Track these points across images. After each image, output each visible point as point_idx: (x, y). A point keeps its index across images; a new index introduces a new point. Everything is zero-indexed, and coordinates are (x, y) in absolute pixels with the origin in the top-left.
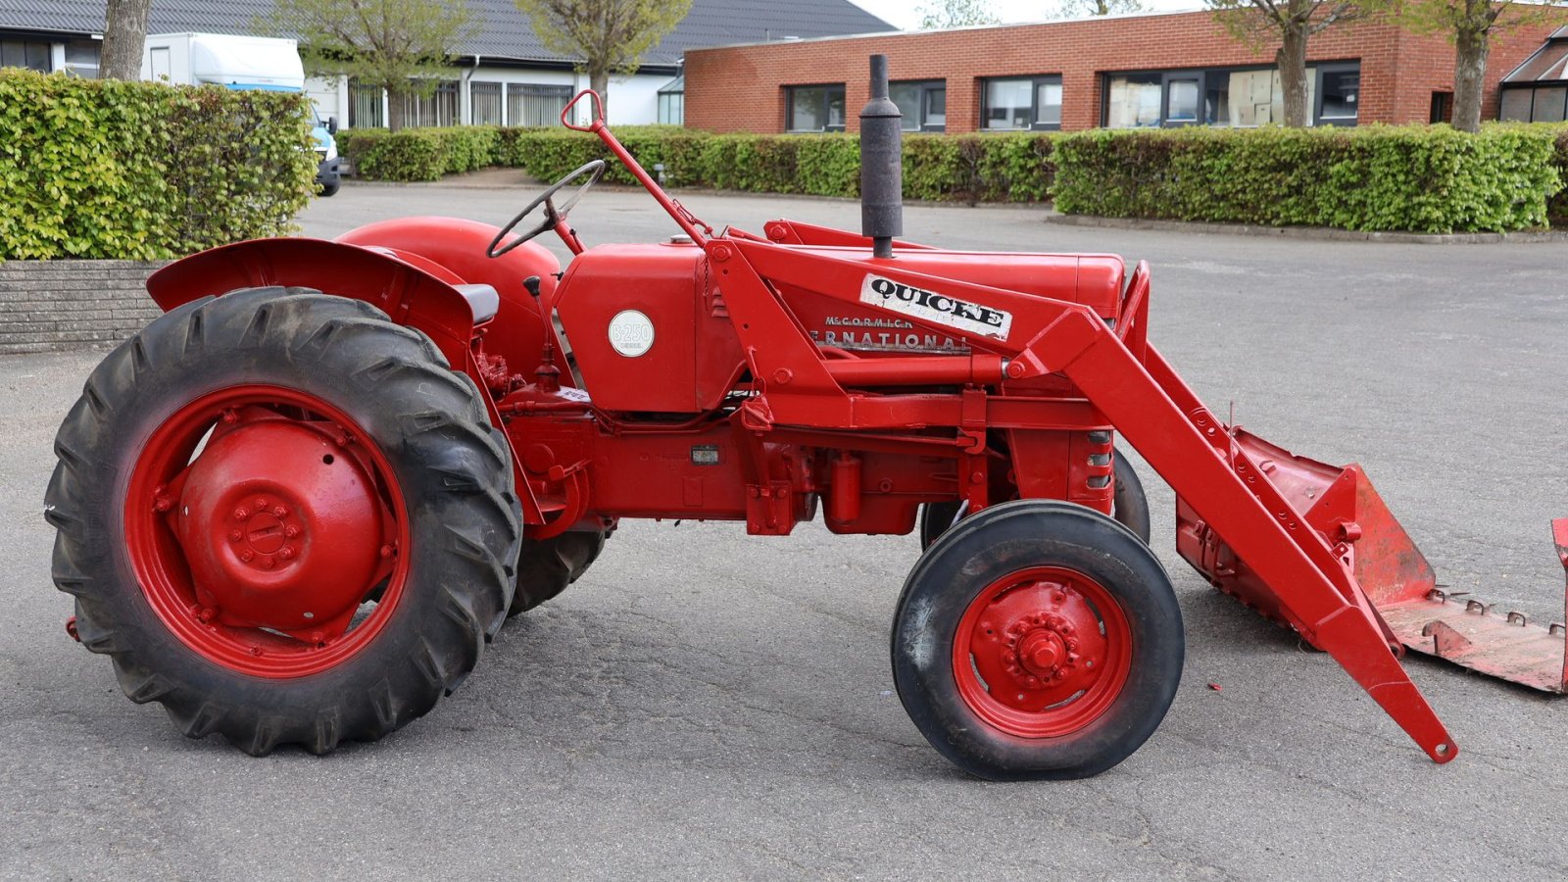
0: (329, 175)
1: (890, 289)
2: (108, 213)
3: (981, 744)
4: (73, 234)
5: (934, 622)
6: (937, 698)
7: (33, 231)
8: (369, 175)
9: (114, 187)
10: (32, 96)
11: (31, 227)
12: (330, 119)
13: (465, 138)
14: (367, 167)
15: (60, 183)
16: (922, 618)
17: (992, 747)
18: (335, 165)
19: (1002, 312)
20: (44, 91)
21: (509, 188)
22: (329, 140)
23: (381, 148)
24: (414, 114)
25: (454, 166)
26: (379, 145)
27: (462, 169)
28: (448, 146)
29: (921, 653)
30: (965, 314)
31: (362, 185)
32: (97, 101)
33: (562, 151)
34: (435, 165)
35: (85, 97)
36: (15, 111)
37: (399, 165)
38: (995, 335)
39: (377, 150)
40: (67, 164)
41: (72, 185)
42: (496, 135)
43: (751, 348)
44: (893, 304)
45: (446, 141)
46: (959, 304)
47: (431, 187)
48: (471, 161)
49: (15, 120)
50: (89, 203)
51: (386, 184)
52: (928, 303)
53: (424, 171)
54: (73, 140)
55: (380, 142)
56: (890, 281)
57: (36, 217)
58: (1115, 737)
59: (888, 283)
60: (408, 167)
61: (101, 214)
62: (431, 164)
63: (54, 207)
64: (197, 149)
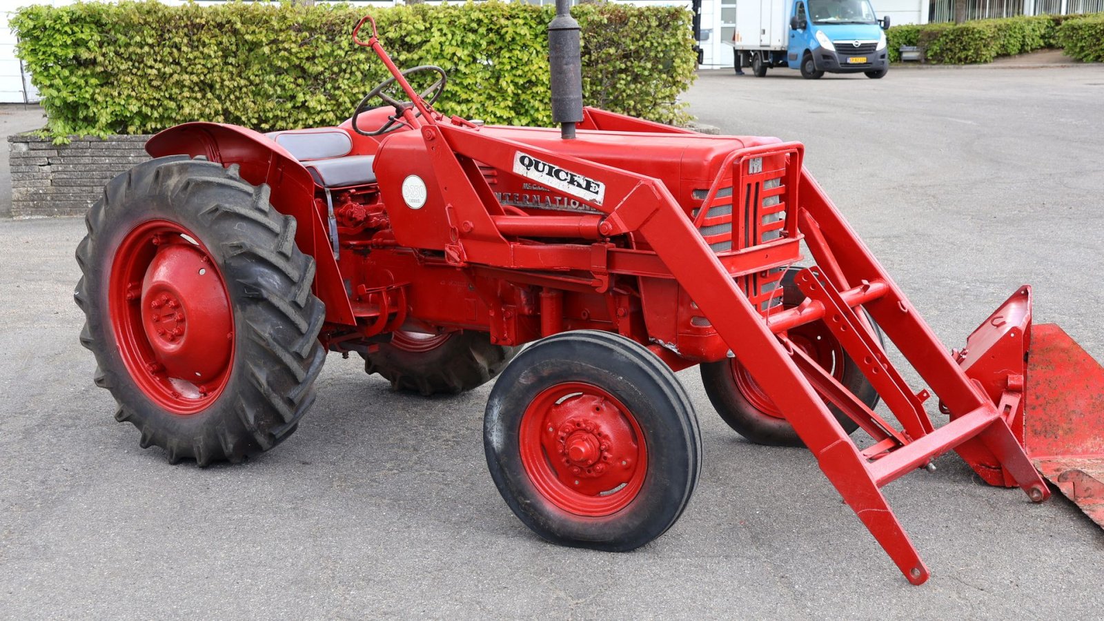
0: (879, 62)
1: (530, 164)
2: (541, 98)
3: (541, 514)
4: (518, 113)
5: (504, 417)
6: (508, 475)
7: (492, 112)
8: (933, 60)
9: (544, 80)
10: (495, 18)
11: (490, 109)
12: (885, 18)
13: (1018, 27)
14: (932, 54)
15: (509, 78)
16: (496, 412)
17: (548, 518)
18: (883, 54)
19: (599, 183)
20: (503, 15)
21: (1046, 67)
22: (880, 34)
23: (944, 38)
24: (984, 7)
25: (1006, 50)
26: (943, 36)
27: (1013, 52)
28: (1001, 33)
29: (497, 439)
30: (576, 183)
31: (927, 68)
32: (538, 20)
33: (1097, 33)
34: (988, 50)
35: (529, 18)
36: (482, 30)
37: (957, 51)
38: (595, 200)
39: (941, 39)
40: (514, 65)
41: (517, 80)
42: (1049, 23)
43: (449, 205)
44: (533, 174)
45: (999, 30)
46: (572, 176)
47: (982, 68)
48: (1022, 46)
49: (483, 36)
50: (529, 92)
51: (946, 66)
52: (553, 174)
53: (978, 55)
54: (519, 48)
55: (944, 33)
56: (530, 157)
57: (495, 102)
58: (636, 523)
59: (529, 158)
60: (965, 52)
61: (536, 100)
62: (983, 49)
63: (506, 95)
64: (605, 52)
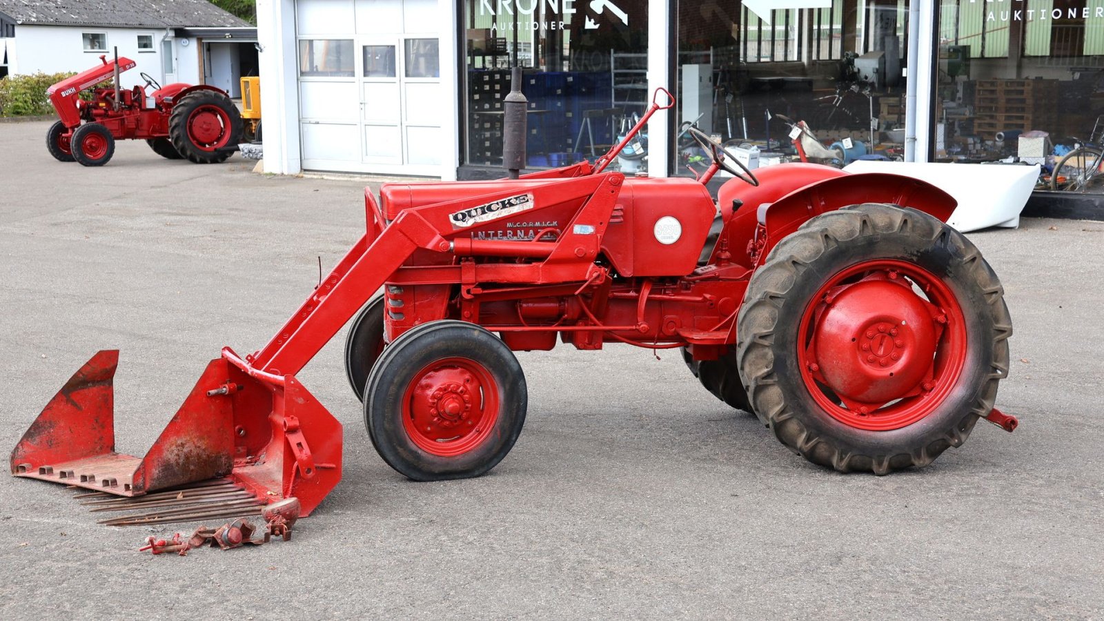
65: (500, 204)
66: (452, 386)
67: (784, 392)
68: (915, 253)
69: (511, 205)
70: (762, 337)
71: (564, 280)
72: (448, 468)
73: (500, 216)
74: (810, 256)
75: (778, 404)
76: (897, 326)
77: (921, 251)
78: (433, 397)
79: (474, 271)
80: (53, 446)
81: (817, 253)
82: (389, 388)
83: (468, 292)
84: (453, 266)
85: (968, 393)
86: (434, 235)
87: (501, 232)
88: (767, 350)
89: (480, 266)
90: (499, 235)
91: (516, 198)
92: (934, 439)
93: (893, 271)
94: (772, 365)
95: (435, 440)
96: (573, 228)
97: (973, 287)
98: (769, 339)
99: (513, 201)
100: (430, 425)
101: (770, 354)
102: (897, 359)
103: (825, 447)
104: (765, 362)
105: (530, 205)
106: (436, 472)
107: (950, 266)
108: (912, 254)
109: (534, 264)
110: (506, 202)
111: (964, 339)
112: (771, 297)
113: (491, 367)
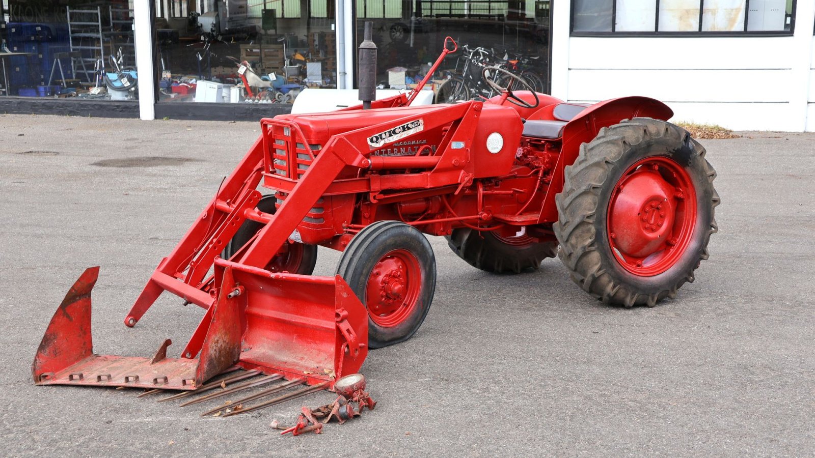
65: (401, 128)
66: (394, 272)
67: (601, 256)
68: (672, 151)
69: (409, 128)
70: (588, 217)
71: (444, 184)
72: (394, 336)
73: (401, 138)
74: (615, 157)
75: (596, 264)
76: (661, 202)
77: (676, 149)
78: (383, 282)
79: (379, 181)
80: (57, 355)
81: (619, 154)
82: (359, 278)
83: (374, 198)
84: (358, 178)
85: (699, 244)
86: (357, 154)
87: (390, 150)
88: (590, 226)
89: (383, 176)
90: (389, 152)
91: (412, 123)
92: (681, 278)
93: (655, 164)
94: (594, 236)
95: (379, 315)
96: (451, 144)
97: (702, 172)
98: (592, 218)
99: (409, 126)
100: (378, 304)
101: (593, 229)
102: (660, 226)
103: (623, 291)
104: (590, 235)
105: (421, 128)
106: (387, 340)
107: (690, 158)
108: (670, 152)
109: (424, 173)
110: (405, 127)
111: (695, 209)
112: (594, 188)
113: (418, 254)
